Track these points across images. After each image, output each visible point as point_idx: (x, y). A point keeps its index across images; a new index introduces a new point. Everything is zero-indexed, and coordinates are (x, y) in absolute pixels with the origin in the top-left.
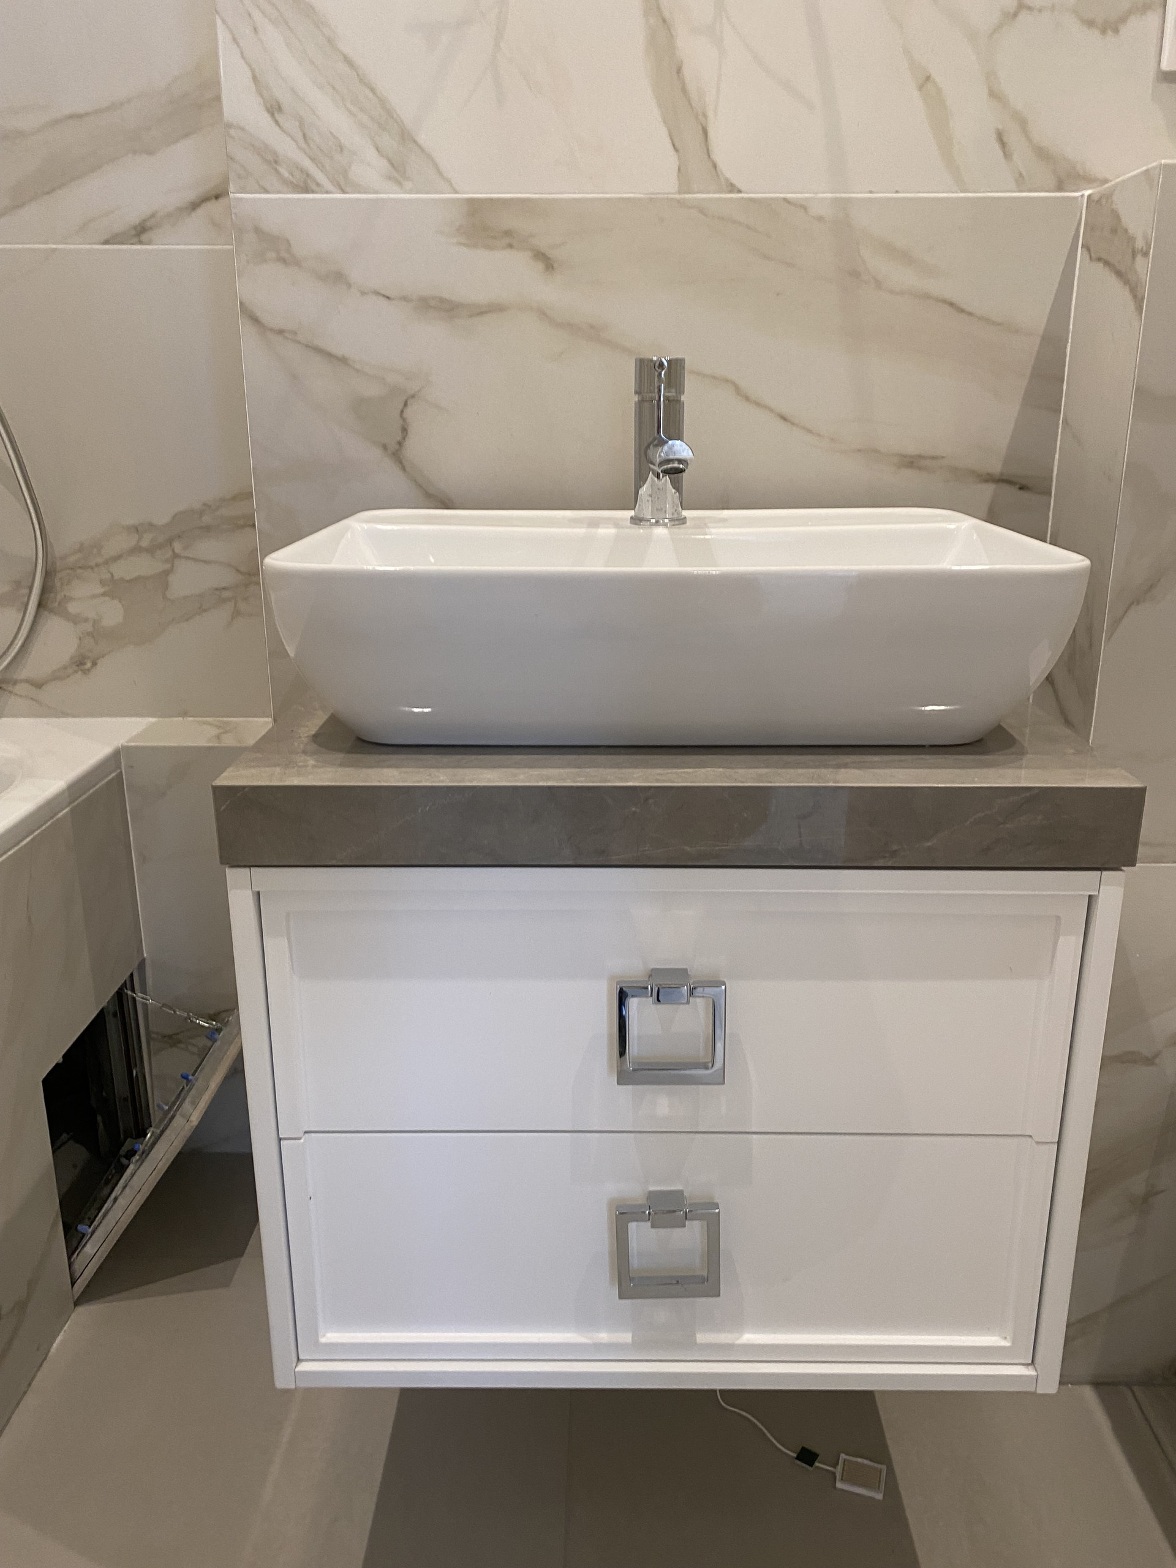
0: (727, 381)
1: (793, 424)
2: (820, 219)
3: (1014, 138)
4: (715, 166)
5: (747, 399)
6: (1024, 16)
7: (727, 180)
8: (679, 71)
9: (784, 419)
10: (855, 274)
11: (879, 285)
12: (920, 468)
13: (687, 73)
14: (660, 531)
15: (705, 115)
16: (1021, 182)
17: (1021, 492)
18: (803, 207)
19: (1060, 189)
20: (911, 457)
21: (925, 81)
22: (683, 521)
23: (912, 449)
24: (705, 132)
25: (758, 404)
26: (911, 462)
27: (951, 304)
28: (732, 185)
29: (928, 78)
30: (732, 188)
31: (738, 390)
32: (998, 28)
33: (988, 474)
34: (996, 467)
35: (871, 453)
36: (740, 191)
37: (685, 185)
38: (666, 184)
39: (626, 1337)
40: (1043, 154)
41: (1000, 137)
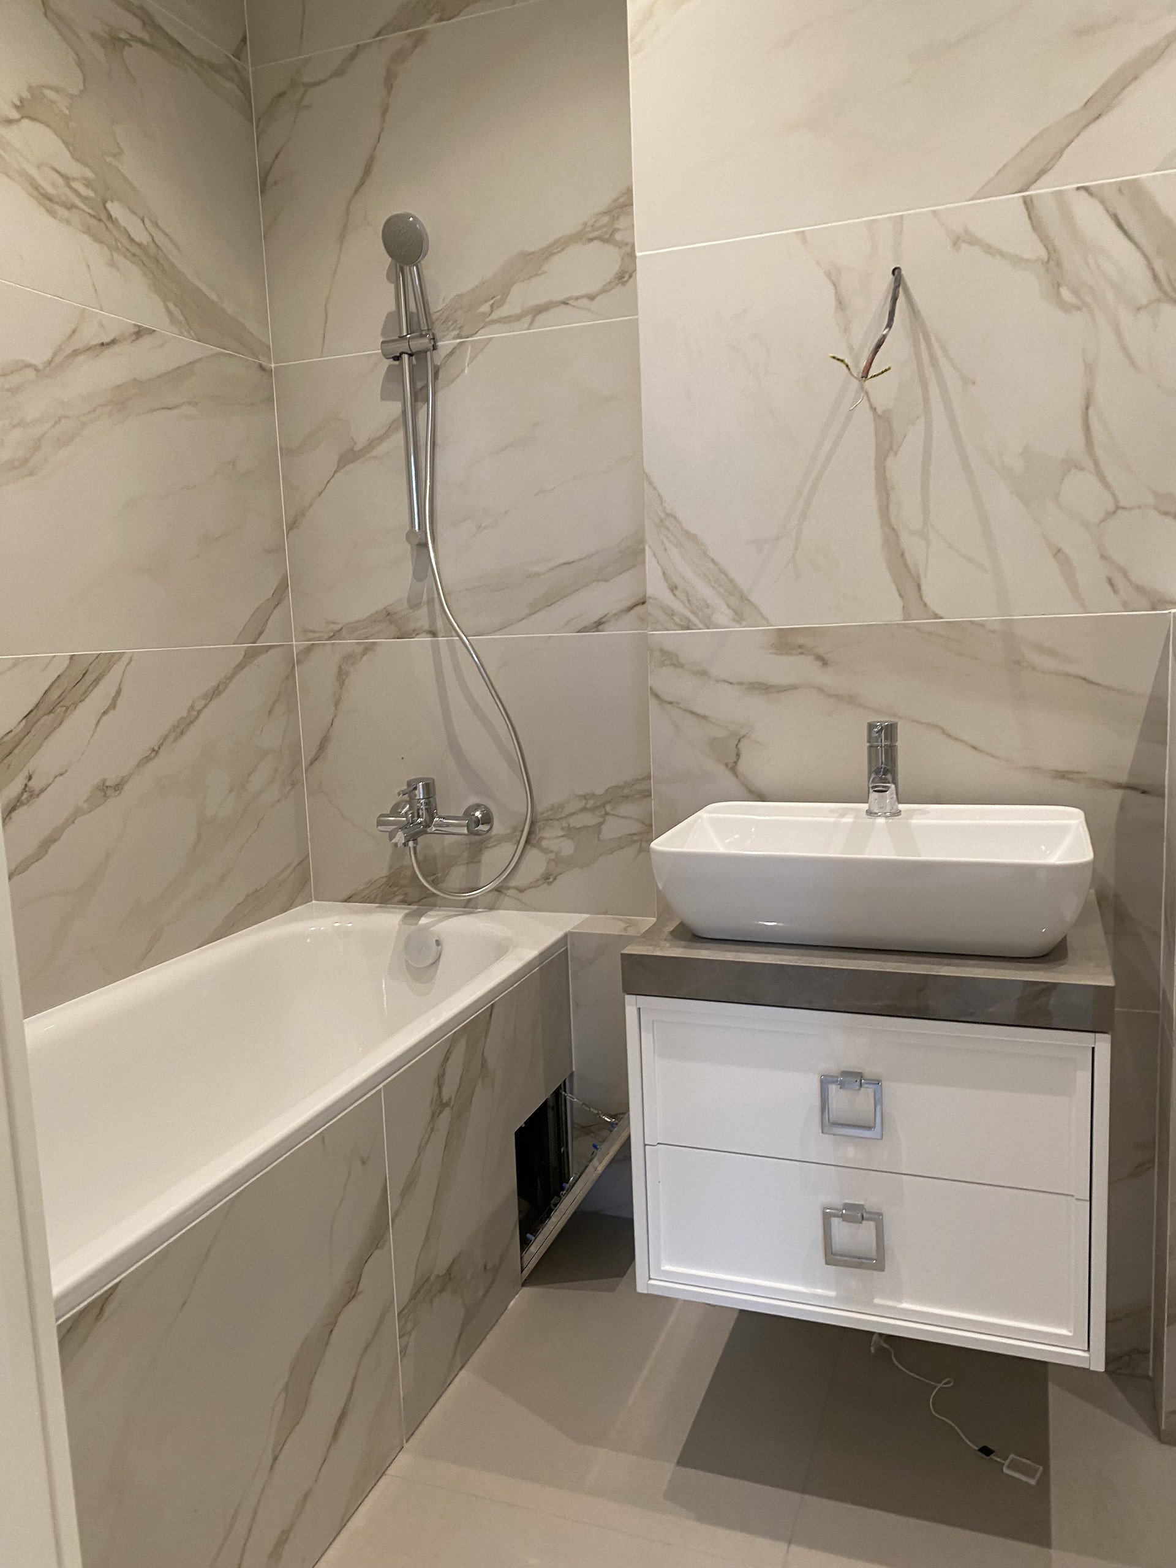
0: (937, 726)
1: (980, 751)
2: (993, 632)
3: (1119, 581)
4: (925, 605)
5: (950, 736)
6: (1119, 512)
7: (933, 612)
8: (902, 555)
9: (974, 748)
10: (1018, 663)
11: (1034, 668)
12: (1069, 779)
13: (906, 555)
14: (881, 821)
15: (919, 577)
16: (1126, 606)
17: (1143, 795)
18: (981, 625)
19: (1154, 609)
20: (1064, 772)
21: (1058, 552)
22: (899, 813)
23: (1063, 767)
24: (919, 587)
25: (956, 739)
26: (1062, 775)
27: (1084, 679)
28: (936, 614)
29: (1059, 550)
30: (937, 616)
31: (944, 731)
32: (1103, 520)
33: (1118, 783)
34: (1124, 779)
35: (1036, 769)
36: (942, 618)
37: (907, 615)
38: (897, 617)
39: (833, 1294)
40: (1139, 589)
41: (1110, 582)
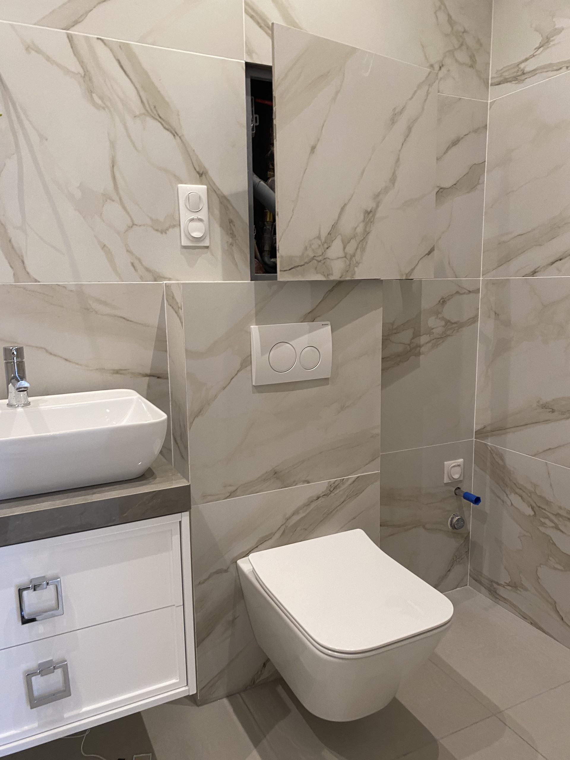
0: (42, 348)
1: (70, 362)
2: (71, 291)
3: (137, 263)
4: (28, 273)
5: (51, 354)
6: (134, 226)
7: (34, 278)
8: (10, 241)
9: (66, 360)
10: (87, 309)
11: (96, 312)
12: (121, 374)
13: (13, 242)
14: (20, 409)
15: (22, 256)
16: (142, 279)
17: (158, 379)
18: (64, 287)
19: (155, 281)
20: (117, 370)
21: (104, 247)
22: (29, 404)
23: (117, 368)
24: (23, 262)
25: (55, 355)
26: (117, 372)
27: (124, 318)
28: (36, 280)
29: (105, 245)
30: (36, 281)
31: (47, 351)
32: (127, 231)
33: (146, 374)
34: (148, 371)
35: (102, 370)
36: (39, 282)
37: (17, 280)
38: (10, 280)
40: (148, 270)
41: (132, 264)
